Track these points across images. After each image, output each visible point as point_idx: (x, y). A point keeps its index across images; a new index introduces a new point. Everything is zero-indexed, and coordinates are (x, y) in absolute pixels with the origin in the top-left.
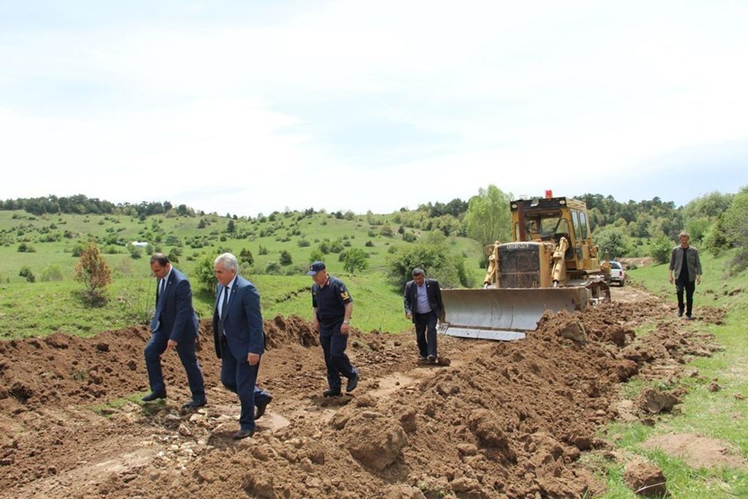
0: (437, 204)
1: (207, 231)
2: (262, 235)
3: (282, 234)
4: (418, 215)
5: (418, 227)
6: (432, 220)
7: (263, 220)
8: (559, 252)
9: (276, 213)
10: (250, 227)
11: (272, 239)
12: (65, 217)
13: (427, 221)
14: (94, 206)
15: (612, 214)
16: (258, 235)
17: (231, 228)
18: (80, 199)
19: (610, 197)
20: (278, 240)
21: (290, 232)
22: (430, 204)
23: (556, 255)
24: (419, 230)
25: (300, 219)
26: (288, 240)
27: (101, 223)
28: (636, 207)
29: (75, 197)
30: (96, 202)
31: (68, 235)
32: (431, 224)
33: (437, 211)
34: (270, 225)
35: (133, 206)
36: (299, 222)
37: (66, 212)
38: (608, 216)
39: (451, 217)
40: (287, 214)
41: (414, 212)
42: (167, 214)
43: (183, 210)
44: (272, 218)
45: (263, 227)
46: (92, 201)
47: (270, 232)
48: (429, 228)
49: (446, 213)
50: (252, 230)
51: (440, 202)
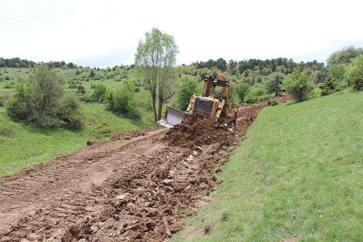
0: (201, 62)
1: (80, 76)
2: (108, 78)
3: (117, 78)
4: (190, 68)
5: (190, 74)
6: (197, 70)
7: (109, 70)
8: (221, 106)
9: (116, 67)
10: (102, 74)
11: (112, 80)
12: (8, 69)
13: (195, 71)
14: (25, 64)
15: (291, 68)
16: (106, 78)
17: (92, 74)
18: (17, 60)
19: (291, 59)
20: (115, 81)
21: (122, 76)
22: (197, 62)
23: (219, 107)
24: (190, 76)
25: (128, 69)
26: (120, 80)
27: (27, 73)
28: (304, 65)
29: (14, 59)
30: (26, 62)
31: (7, 79)
32: (196, 72)
33: (200, 66)
34: (112, 73)
35: (45, 64)
36: (127, 71)
37: (9, 67)
38: (289, 69)
39: (207, 69)
40: (122, 67)
41: (188, 66)
42: (62, 68)
43: (71, 66)
44: (114, 69)
45: (109, 74)
46: (23, 61)
47: (112, 76)
48: (195, 75)
49: (205, 67)
50: (103, 76)
51: (203, 61)
